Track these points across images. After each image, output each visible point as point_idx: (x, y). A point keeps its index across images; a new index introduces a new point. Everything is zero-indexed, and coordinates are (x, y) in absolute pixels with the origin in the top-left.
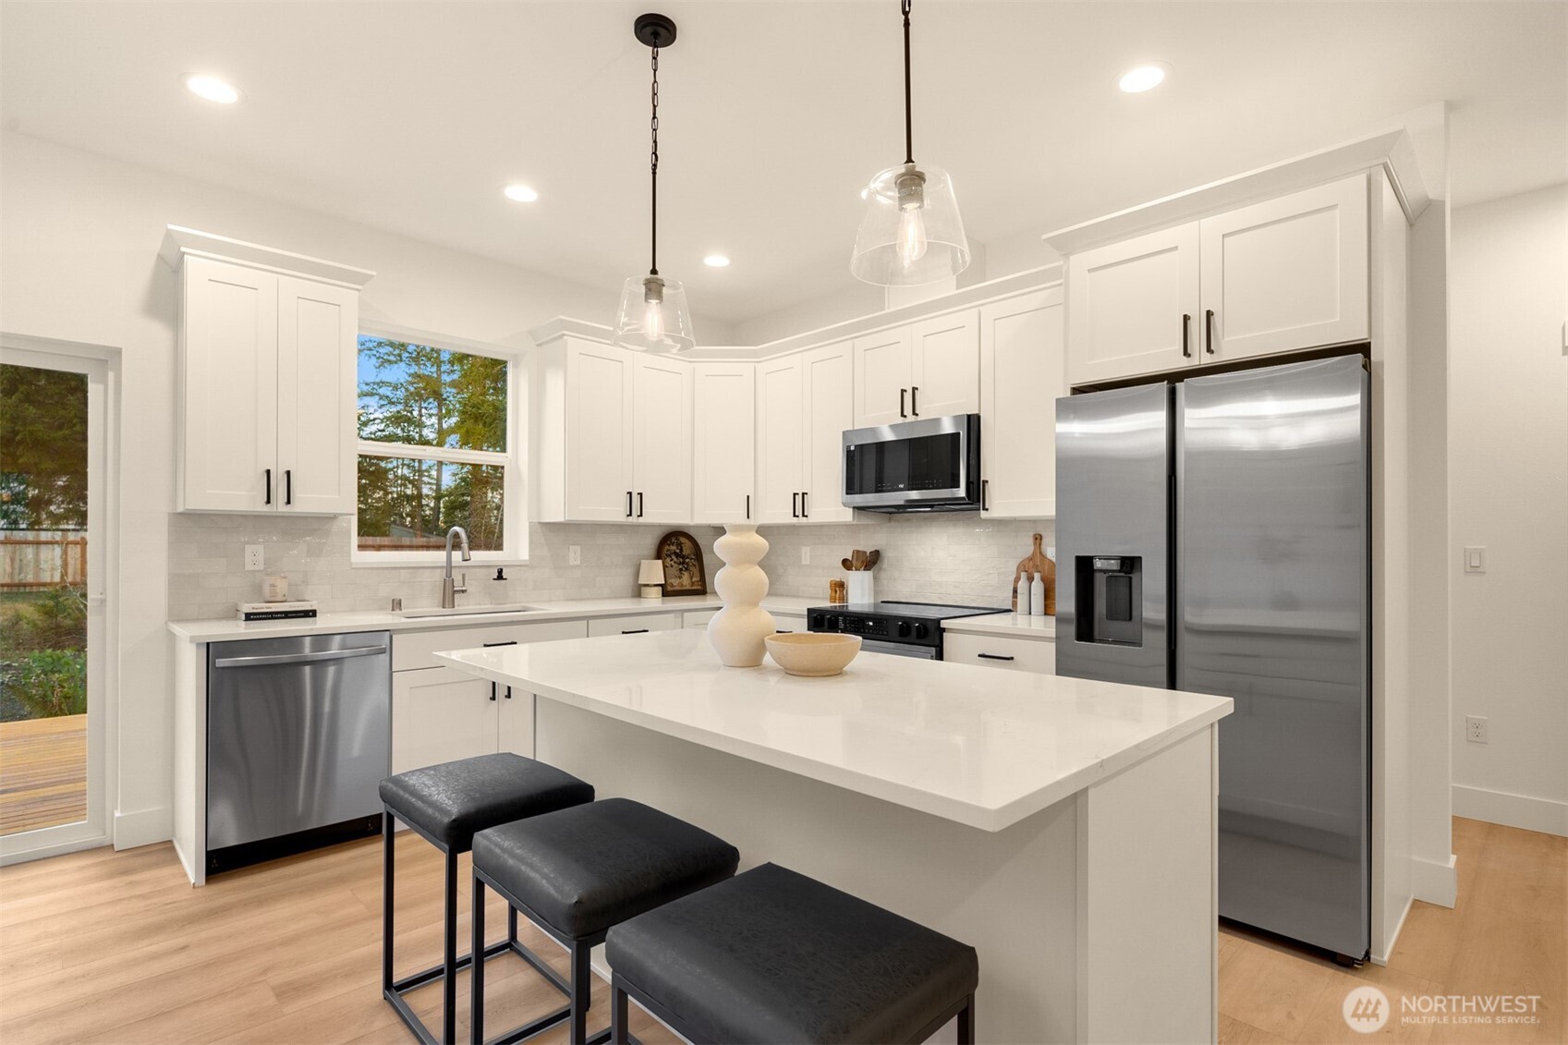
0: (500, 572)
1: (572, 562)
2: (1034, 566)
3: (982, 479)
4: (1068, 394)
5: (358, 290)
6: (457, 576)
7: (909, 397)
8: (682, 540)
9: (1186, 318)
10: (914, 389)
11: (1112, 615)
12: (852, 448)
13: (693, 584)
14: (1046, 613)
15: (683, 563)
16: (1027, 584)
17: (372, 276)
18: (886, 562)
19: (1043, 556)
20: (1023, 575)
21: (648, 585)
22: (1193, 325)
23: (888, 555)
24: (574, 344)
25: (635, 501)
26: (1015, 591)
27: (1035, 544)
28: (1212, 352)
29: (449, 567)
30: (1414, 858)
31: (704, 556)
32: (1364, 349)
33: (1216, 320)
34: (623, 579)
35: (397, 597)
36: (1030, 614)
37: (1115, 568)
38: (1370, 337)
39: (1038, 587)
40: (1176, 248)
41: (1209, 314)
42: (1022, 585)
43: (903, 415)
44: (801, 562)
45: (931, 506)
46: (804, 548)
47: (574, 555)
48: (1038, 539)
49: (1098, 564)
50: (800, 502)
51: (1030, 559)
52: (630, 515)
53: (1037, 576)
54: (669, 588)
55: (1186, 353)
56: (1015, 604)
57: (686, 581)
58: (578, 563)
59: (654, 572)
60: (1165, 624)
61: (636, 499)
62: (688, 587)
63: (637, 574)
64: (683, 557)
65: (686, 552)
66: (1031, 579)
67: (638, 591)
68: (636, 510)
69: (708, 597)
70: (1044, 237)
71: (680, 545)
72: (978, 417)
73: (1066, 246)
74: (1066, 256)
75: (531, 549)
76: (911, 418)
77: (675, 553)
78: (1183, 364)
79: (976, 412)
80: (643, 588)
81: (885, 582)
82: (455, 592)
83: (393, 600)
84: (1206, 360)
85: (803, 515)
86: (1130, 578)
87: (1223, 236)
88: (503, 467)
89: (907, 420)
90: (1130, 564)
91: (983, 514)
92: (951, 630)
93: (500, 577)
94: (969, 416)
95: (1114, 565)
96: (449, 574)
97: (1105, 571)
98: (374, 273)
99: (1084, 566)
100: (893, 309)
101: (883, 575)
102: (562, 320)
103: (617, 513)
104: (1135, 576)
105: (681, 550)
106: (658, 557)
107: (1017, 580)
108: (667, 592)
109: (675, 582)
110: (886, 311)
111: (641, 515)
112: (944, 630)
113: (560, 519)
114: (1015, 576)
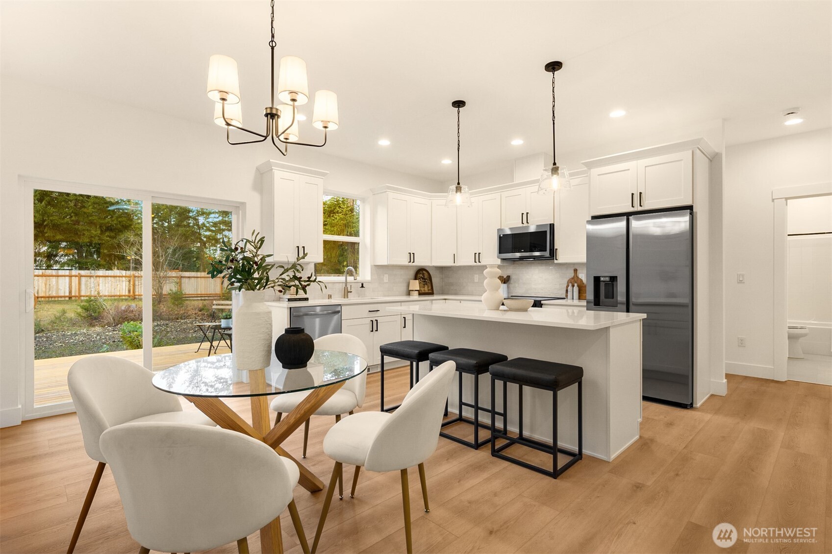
0: (362, 284)
1: (385, 281)
2: (575, 280)
3: (555, 248)
4: (590, 219)
5: (322, 178)
6: (349, 286)
7: (525, 216)
8: (424, 272)
9: (633, 194)
10: (527, 213)
11: (606, 297)
12: (502, 236)
13: (429, 290)
14: (580, 298)
15: (424, 282)
16: (572, 288)
17: (328, 173)
18: (512, 281)
19: (578, 277)
20: (570, 285)
21: (413, 290)
22: (635, 196)
23: (513, 277)
24: (391, 194)
25: (412, 256)
26: (567, 291)
27: (574, 272)
28: (641, 206)
29: (346, 282)
30: (712, 380)
31: (432, 279)
32: (690, 208)
33: (643, 195)
34: (403, 288)
35: (330, 294)
36: (573, 299)
37: (608, 280)
38: (693, 203)
39: (576, 289)
40: (629, 170)
41: (641, 193)
42: (570, 288)
43: (522, 223)
44: (474, 281)
45: (534, 258)
46: (475, 276)
47: (386, 278)
48: (576, 271)
49: (602, 279)
50: (477, 256)
51: (573, 278)
52: (410, 262)
53: (576, 285)
54: (420, 292)
55: (633, 206)
56: (567, 296)
57: (426, 289)
58: (387, 281)
59: (416, 285)
60: (625, 302)
61: (412, 255)
62: (427, 291)
63: (408, 286)
64: (425, 279)
65: (426, 277)
66: (573, 286)
67: (409, 293)
68: (412, 260)
69: (435, 295)
70: (582, 162)
71: (423, 274)
72: (553, 225)
73: (590, 165)
74: (590, 169)
75: (371, 275)
76: (525, 224)
77: (422, 277)
78: (631, 210)
79: (553, 223)
80: (411, 292)
81: (512, 288)
82: (348, 292)
83: (329, 295)
84: (640, 209)
85: (479, 262)
86: (613, 284)
87: (645, 167)
88: (359, 243)
89: (524, 225)
90: (613, 279)
91: (556, 261)
92: (545, 304)
93: (362, 287)
94: (550, 224)
95: (608, 279)
96: (346, 285)
97: (604, 281)
98: (328, 172)
99: (597, 280)
100: (517, 182)
101: (511, 286)
102: (387, 186)
103: (405, 261)
104: (615, 283)
105: (424, 276)
106: (416, 279)
107: (568, 286)
108: (420, 294)
109: (422, 289)
110: (514, 183)
111: (414, 262)
112: (542, 304)
113: (385, 263)
114: (566, 285)
